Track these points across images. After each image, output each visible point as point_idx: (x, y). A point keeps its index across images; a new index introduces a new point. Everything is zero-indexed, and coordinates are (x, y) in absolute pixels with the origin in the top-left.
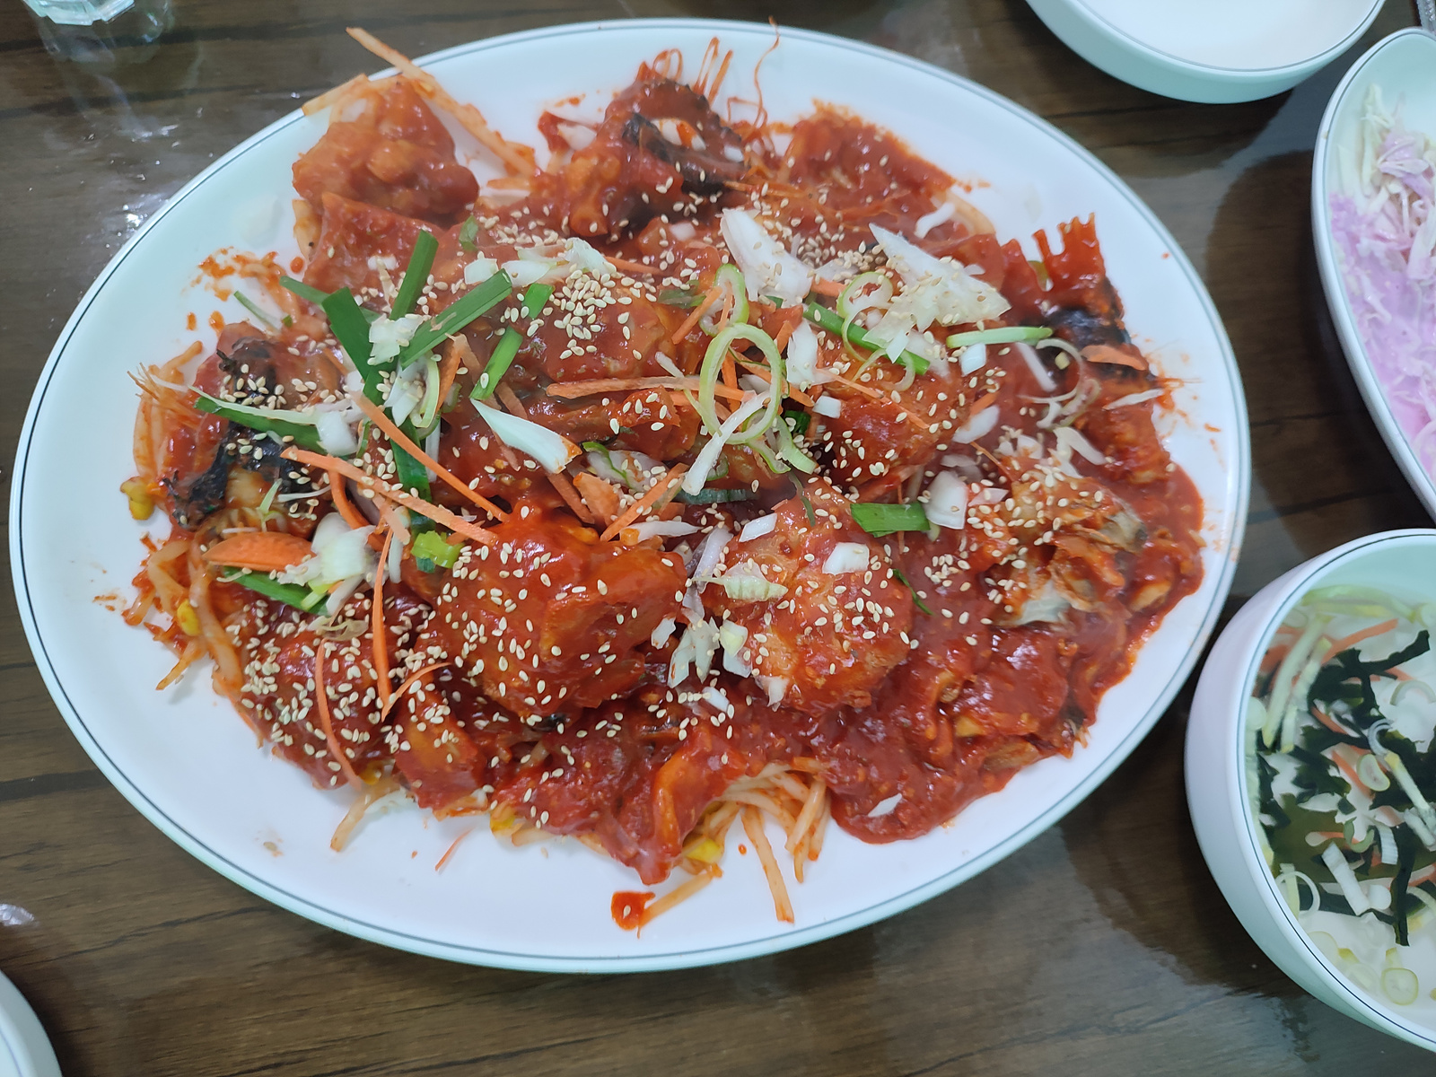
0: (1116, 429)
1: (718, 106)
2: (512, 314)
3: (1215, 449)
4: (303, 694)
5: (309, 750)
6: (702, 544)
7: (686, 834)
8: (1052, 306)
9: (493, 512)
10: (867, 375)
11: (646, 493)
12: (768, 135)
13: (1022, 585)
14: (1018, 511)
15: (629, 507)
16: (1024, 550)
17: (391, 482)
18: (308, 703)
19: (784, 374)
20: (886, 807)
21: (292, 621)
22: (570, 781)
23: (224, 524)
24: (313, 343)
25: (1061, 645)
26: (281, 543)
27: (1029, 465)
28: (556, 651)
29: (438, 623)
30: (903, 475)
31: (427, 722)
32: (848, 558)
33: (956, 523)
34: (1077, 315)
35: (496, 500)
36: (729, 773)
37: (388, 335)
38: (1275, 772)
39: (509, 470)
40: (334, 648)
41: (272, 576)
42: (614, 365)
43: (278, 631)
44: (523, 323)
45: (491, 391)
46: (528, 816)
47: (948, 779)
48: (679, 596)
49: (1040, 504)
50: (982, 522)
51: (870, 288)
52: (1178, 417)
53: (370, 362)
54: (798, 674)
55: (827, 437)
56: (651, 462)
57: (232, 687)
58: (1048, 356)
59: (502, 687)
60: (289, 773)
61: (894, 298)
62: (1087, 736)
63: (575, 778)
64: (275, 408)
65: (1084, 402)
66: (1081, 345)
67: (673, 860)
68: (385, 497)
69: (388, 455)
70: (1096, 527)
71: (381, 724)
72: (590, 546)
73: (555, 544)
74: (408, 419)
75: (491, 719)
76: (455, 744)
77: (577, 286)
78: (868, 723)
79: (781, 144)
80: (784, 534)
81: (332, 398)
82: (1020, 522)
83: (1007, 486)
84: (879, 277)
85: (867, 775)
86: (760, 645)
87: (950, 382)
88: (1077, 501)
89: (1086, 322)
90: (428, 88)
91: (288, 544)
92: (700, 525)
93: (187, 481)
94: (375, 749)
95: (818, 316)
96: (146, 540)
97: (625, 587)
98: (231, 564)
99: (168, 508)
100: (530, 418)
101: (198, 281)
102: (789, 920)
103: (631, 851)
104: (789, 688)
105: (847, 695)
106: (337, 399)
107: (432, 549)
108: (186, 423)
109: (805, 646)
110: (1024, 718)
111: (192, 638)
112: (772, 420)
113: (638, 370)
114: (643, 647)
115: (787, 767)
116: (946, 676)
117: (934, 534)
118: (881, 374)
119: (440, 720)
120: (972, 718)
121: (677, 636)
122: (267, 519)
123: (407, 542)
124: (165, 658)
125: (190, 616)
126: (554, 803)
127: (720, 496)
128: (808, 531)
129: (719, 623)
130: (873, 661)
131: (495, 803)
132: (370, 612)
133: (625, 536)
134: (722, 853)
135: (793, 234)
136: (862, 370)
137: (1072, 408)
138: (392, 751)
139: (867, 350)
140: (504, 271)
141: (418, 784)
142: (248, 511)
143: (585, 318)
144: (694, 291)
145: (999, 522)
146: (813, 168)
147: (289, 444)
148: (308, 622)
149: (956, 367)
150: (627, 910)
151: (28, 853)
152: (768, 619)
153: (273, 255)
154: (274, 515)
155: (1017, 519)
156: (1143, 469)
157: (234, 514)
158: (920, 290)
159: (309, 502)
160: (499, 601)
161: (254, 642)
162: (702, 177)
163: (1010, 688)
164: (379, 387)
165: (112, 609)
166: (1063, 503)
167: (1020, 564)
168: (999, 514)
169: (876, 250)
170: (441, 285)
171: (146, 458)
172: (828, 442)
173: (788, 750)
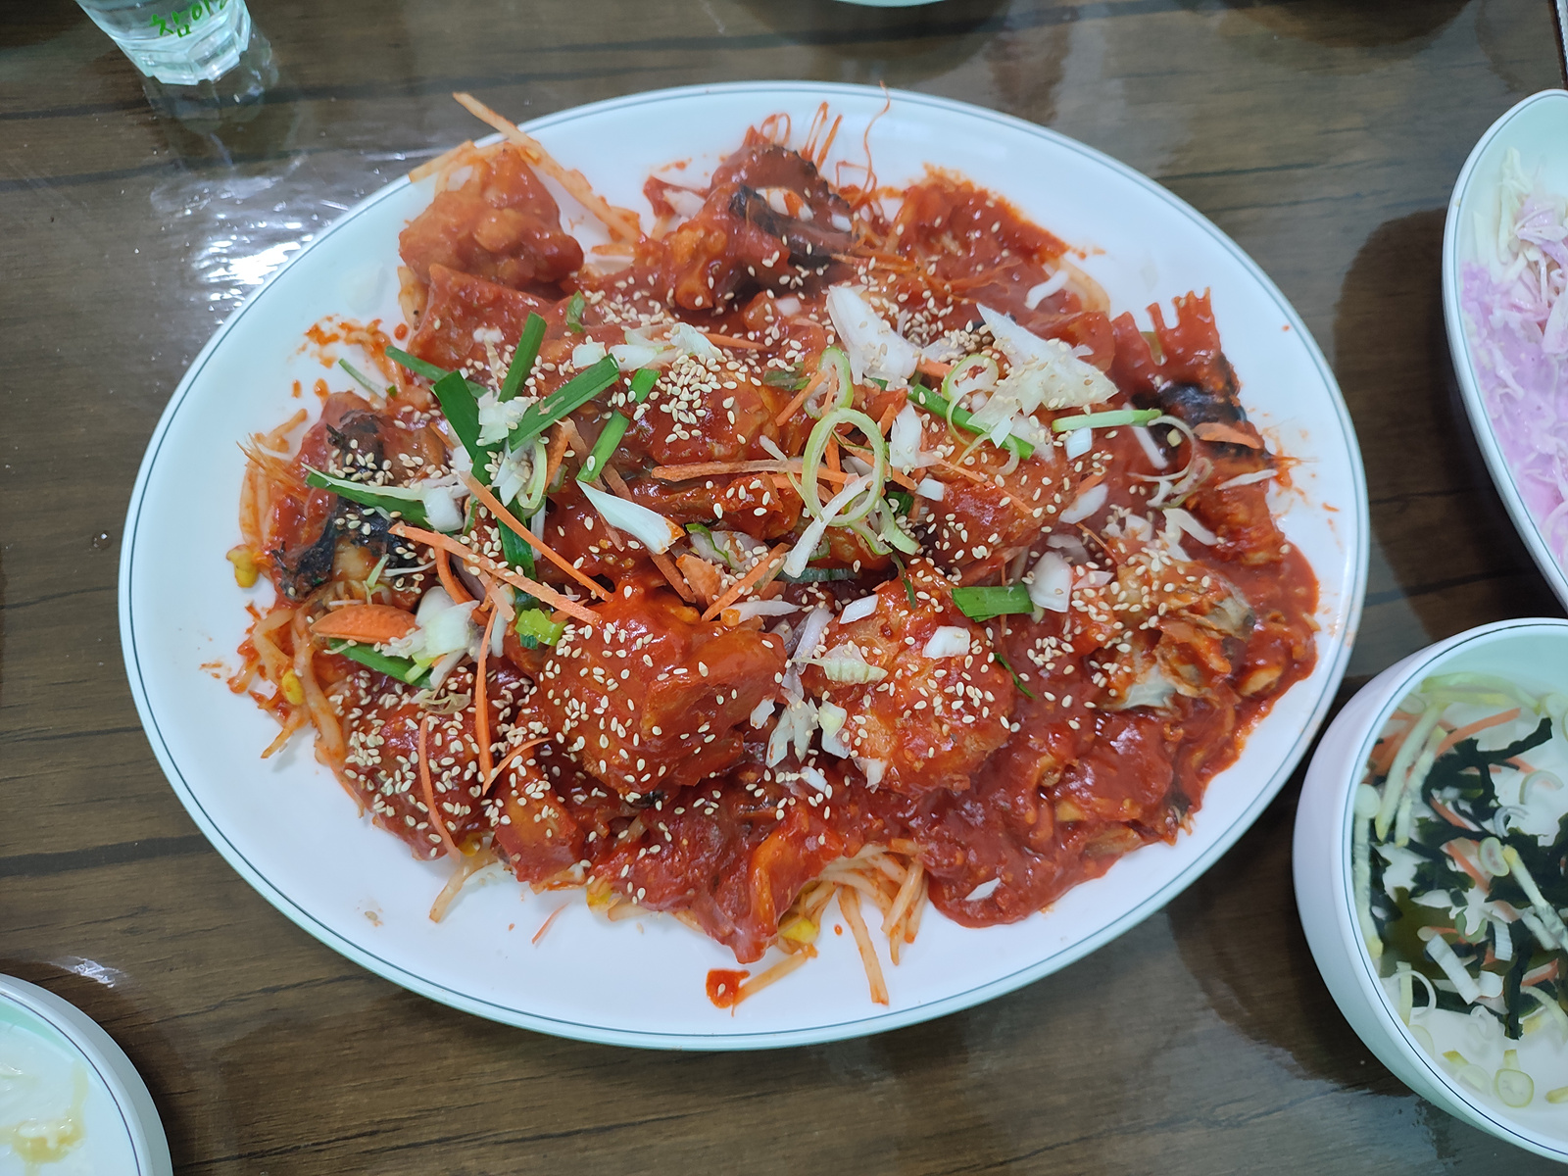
0: (1228, 509)
1: (826, 172)
2: (619, 399)
3: (1332, 529)
4: (406, 767)
5: (410, 821)
6: (802, 623)
7: (782, 913)
8: (1165, 381)
9: (597, 591)
10: (971, 458)
11: (747, 573)
12: (877, 199)
13: (1127, 669)
14: (1123, 595)
15: (730, 587)
16: (1129, 634)
17: (497, 560)
18: (411, 776)
19: (887, 458)
20: (984, 891)
21: (394, 693)
22: (667, 858)
23: (330, 596)
24: (417, 414)
25: (1167, 730)
26: (386, 616)
27: (1136, 547)
28: (657, 731)
29: (540, 699)
30: (1007, 556)
31: (528, 797)
32: (949, 641)
33: (1060, 606)
34: (1191, 392)
35: (599, 579)
36: (826, 853)
37: (497, 416)
38: (1387, 863)
39: (613, 550)
40: (437, 722)
41: (376, 648)
42: (718, 449)
43: (381, 702)
44: (631, 407)
45: (597, 474)
46: (625, 892)
47: (1048, 864)
48: (778, 677)
49: (1145, 589)
50: (1086, 605)
51: (975, 371)
52: (1295, 495)
53: (479, 443)
54: (896, 756)
55: (930, 518)
56: (753, 543)
57: (336, 757)
58: (1159, 432)
59: (603, 764)
60: (388, 844)
61: (1000, 382)
62: (1191, 823)
63: (672, 855)
64: (384, 484)
65: (1196, 481)
66: (1193, 423)
67: (768, 939)
68: (491, 575)
69: (494, 533)
70: (1203, 614)
71: (482, 798)
72: (692, 626)
73: (658, 624)
74: (515, 498)
75: (589, 794)
76: (555, 820)
77: (684, 371)
78: (968, 806)
79: (890, 209)
80: (886, 616)
81: (439, 473)
82: (1125, 606)
83: (1113, 568)
84: (984, 360)
85: (966, 858)
86: (859, 726)
87: (1054, 467)
88: (1183, 585)
89: (1199, 399)
90: (534, 155)
91: (392, 617)
92: (801, 604)
93: (294, 553)
94: (473, 822)
95: (922, 399)
96: (250, 608)
97: (727, 667)
98: (337, 636)
99: (273, 576)
100: (635, 500)
101: (304, 349)
102: (884, 1002)
103: (727, 929)
104: (888, 770)
105: (946, 778)
106: (444, 475)
107: (536, 627)
108: (294, 495)
109: (904, 728)
110: (1127, 803)
111: (295, 707)
112: (875, 503)
113: (741, 454)
114: (742, 726)
115: (885, 849)
116: (1047, 760)
117: (1038, 616)
118: (985, 458)
119: (541, 795)
120: (1073, 803)
121: (776, 716)
122: (373, 592)
123: (511, 619)
124: (268, 726)
125: (295, 686)
126: (651, 879)
127: (822, 575)
128: (909, 614)
129: (818, 703)
130: (972, 746)
131: (592, 878)
132: (473, 686)
133: (725, 616)
134: (818, 933)
135: (900, 311)
136: (966, 453)
137: (1184, 487)
138: (492, 825)
139: (971, 434)
140: (611, 356)
141: (517, 858)
142: (354, 583)
143: (690, 402)
144: (799, 374)
145: (1104, 606)
146: (923, 235)
147: (397, 520)
148: (412, 695)
149: (1061, 451)
150: (722, 988)
151: (131, 916)
152: (867, 701)
153: (377, 322)
154: (380, 588)
155: (1122, 603)
156: (1256, 550)
157: (340, 587)
158: (1026, 376)
159: (415, 577)
160: (602, 680)
161: (357, 712)
162: (809, 250)
163: (1113, 773)
164: (487, 467)
165: (217, 676)
166: (1169, 587)
167: (1125, 648)
168: (1105, 598)
169: (982, 330)
170: (550, 366)
171: (252, 526)
172: (931, 524)
173: (886, 831)
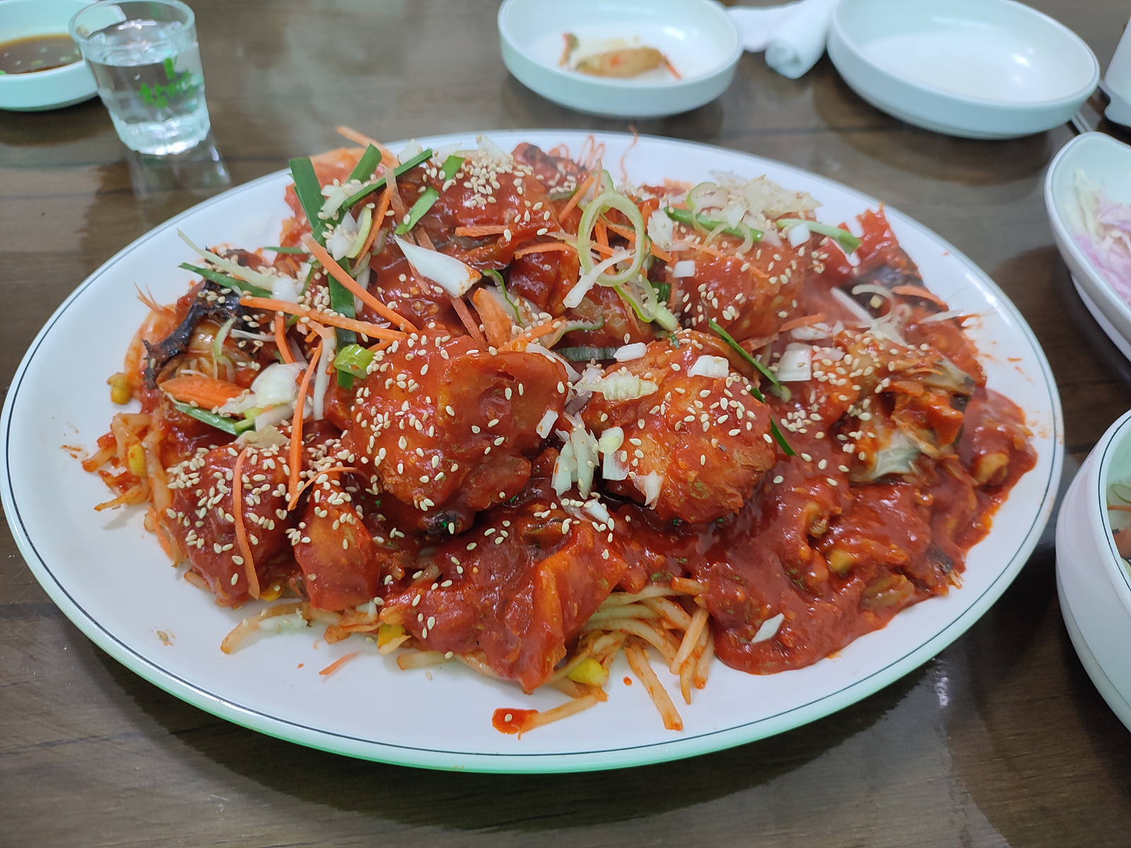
2: (432, 172)
3: (1021, 372)
5: (217, 547)
9: (405, 324)
11: (534, 328)
13: (871, 435)
14: (856, 362)
15: (519, 334)
16: (867, 400)
19: (646, 233)
23: (183, 366)
25: (918, 495)
26: (228, 389)
28: (450, 411)
31: (329, 507)
32: (710, 365)
33: (804, 376)
39: (420, 295)
45: (411, 229)
48: (561, 387)
49: (874, 353)
50: (826, 374)
54: (671, 469)
55: (686, 299)
56: (539, 310)
58: (865, 301)
59: (400, 469)
62: (959, 581)
65: (899, 323)
66: (889, 287)
68: (318, 321)
69: (325, 290)
74: (345, 255)
75: (388, 535)
82: (859, 372)
86: (635, 448)
87: (782, 250)
95: (671, 210)
102: (677, 727)
103: (515, 654)
104: (664, 483)
115: (667, 591)
116: (813, 507)
117: (786, 396)
119: (342, 504)
120: (843, 548)
123: (332, 358)
125: (139, 453)
128: (673, 352)
129: (598, 432)
130: (739, 456)
134: (607, 678)
139: (712, 227)
143: (488, 179)
145: (841, 371)
149: (785, 241)
150: (508, 721)
152: (641, 424)
155: (855, 371)
157: (194, 363)
159: (255, 342)
160: (404, 385)
164: (325, 234)
165: (75, 457)
166: (894, 351)
167: (865, 416)
172: (687, 304)
